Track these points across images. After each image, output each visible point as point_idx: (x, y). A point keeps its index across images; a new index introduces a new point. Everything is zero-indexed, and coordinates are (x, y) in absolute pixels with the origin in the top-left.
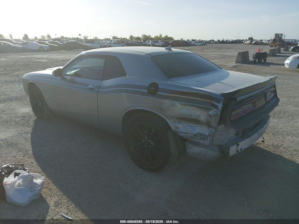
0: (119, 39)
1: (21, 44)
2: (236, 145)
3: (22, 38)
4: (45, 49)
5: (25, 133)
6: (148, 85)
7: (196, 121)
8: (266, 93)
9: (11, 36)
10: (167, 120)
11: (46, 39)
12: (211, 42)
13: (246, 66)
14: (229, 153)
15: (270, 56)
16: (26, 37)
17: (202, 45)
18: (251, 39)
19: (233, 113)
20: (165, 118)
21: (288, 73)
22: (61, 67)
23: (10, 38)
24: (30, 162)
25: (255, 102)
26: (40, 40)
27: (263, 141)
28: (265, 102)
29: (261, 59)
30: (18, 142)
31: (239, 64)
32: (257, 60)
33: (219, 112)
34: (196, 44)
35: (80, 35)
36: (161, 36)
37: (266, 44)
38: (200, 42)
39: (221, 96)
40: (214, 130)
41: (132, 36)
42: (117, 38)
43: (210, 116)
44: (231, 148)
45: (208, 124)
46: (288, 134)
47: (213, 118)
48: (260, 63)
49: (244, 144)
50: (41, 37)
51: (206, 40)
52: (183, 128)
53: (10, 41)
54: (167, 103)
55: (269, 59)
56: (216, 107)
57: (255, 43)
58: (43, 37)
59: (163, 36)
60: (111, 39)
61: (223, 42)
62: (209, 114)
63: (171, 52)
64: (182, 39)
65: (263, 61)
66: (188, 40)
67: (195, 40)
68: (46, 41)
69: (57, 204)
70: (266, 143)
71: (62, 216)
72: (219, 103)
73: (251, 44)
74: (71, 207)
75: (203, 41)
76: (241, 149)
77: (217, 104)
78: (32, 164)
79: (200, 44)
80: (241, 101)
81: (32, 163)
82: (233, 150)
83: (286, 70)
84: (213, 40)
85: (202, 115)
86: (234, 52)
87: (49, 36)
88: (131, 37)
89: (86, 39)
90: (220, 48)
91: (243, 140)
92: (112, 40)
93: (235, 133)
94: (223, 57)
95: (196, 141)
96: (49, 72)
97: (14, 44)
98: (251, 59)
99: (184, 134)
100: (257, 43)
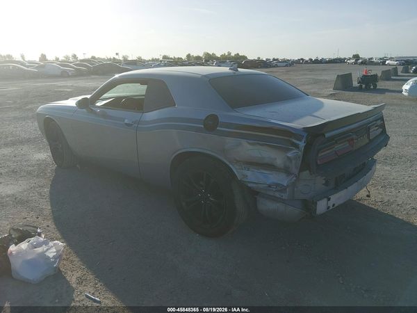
0: (171, 59)
1: (37, 68)
2: (326, 199)
3: (37, 60)
4: (70, 74)
5: (40, 186)
6: (204, 118)
7: (270, 166)
8: (369, 128)
9: (23, 57)
10: (231, 166)
11: (71, 60)
12: (300, 62)
13: (347, 93)
14: (316, 210)
15: (383, 80)
16: (43, 57)
17: (287, 66)
18: (356, 57)
19: (320, 155)
20: (228, 163)
21: (407, 103)
22: (89, 96)
23: (21, 59)
24: (45, 225)
25: (352, 140)
26: (62, 61)
27: (368, 196)
28: (367, 141)
29: (369, 84)
30: (30, 198)
31: (338, 91)
32: (364, 86)
33: (300, 154)
34: (279, 64)
35: (117, 54)
36: (229, 54)
37: (377, 64)
38: (284, 61)
39: (303, 131)
40: (295, 178)
41: (189, 54)
42: (169, 58)
43: (288, 158)
44: (318, 203)
45: (287, 171)
46: (403, 187)
47: (294, 162)
48: (367, 89)
49: (337, 198)
50: (64, 57)
51: (292, 59)
52: (252, 177)
53: (22, 64)
54: (230, 141)
55: (381, 85)
56: (297, 146)
57: (362, 63)
58: (67, 57)
59: (233, 55)
60: (161, 59)
61: (317, 62)
62: (288, 157)
63: (237, 72)
64: (259, 58)
65: (372, 87)
66: (267, 60)
67: (277, 60)
68: (71, 63)
69: (80, 281)
70: (372, 198)
71: (87, 297)
72: (300, 141)
73: (356, 63)
74: (99, 284)
75: (288, 60)
76: (334, 205)
77: (298, 142)
78: (49, 228)
79: (285, 64)
80: (332, 138)
81: (48, 226)
82: (322, 206)
83: (405, 98)
84: (302, 59)
85: (278, 158)
86: (332, 75)
87: (74, 56)
88: (189, 56)
89: (125, 59)
90: (312, 70)
91: (336, 193)
92: (161, 61)
93: (324, 182)
94: (316, 82)
95: (272, 194)
96: (72, 102)
97: (28, 67)
98: (355, 84)
99: (254, 185)
100: (365, 63)
